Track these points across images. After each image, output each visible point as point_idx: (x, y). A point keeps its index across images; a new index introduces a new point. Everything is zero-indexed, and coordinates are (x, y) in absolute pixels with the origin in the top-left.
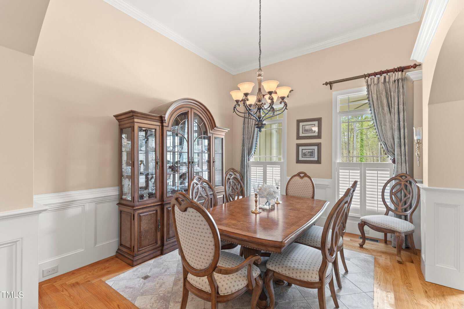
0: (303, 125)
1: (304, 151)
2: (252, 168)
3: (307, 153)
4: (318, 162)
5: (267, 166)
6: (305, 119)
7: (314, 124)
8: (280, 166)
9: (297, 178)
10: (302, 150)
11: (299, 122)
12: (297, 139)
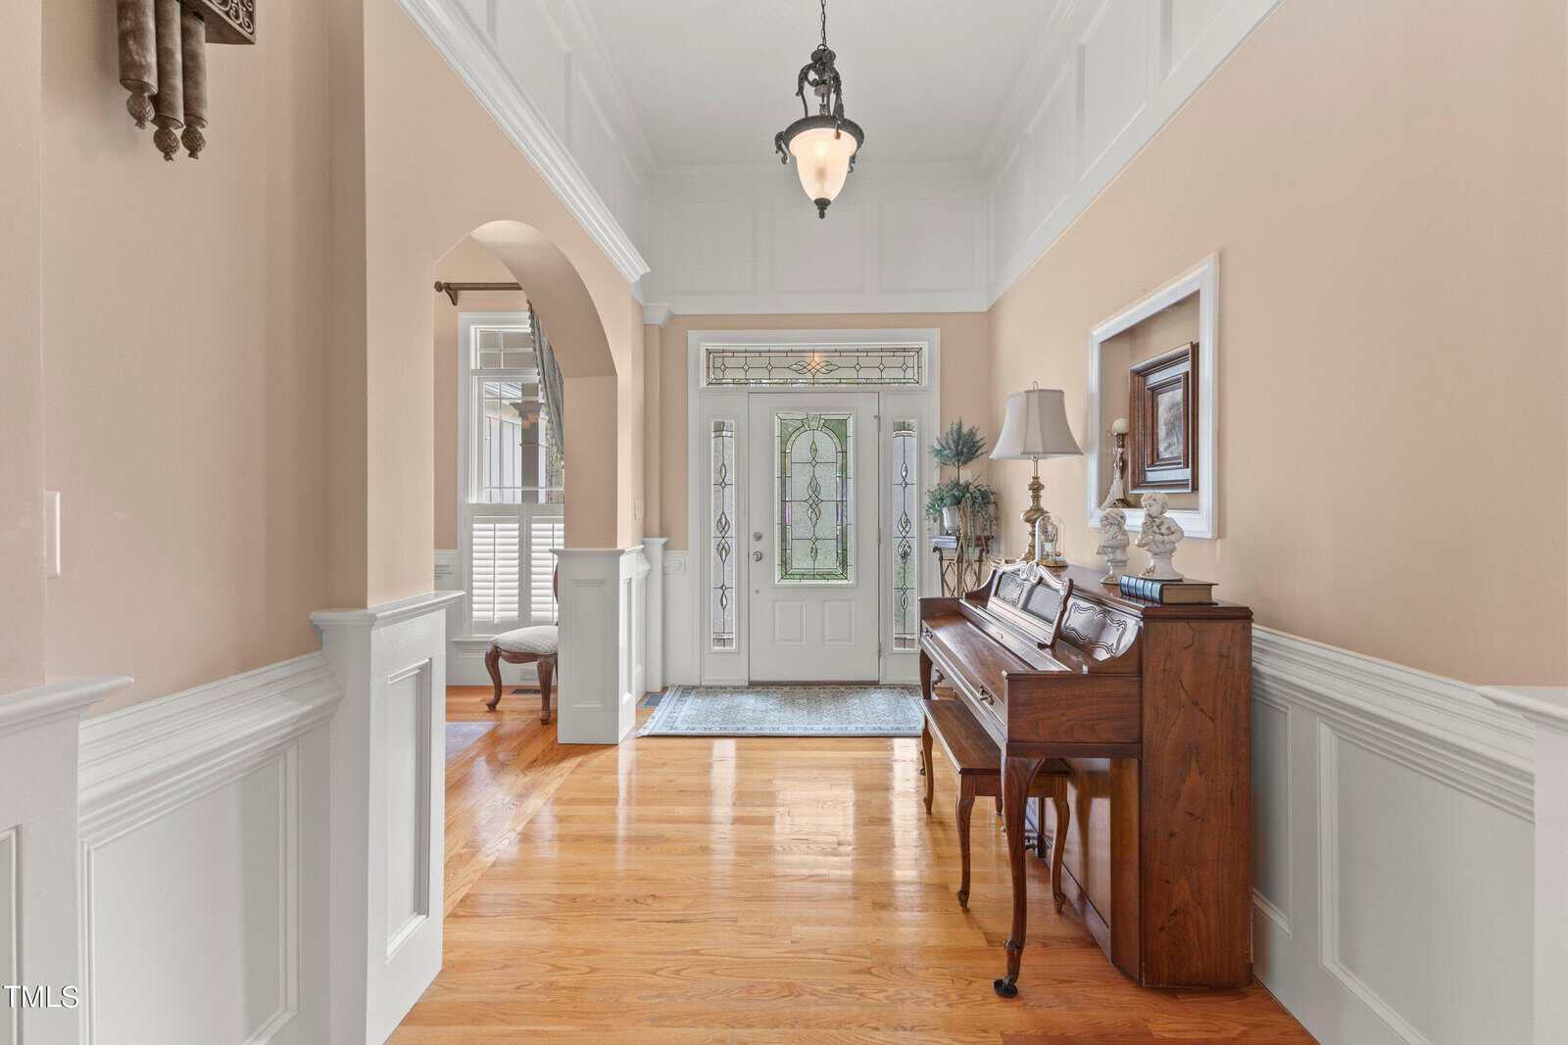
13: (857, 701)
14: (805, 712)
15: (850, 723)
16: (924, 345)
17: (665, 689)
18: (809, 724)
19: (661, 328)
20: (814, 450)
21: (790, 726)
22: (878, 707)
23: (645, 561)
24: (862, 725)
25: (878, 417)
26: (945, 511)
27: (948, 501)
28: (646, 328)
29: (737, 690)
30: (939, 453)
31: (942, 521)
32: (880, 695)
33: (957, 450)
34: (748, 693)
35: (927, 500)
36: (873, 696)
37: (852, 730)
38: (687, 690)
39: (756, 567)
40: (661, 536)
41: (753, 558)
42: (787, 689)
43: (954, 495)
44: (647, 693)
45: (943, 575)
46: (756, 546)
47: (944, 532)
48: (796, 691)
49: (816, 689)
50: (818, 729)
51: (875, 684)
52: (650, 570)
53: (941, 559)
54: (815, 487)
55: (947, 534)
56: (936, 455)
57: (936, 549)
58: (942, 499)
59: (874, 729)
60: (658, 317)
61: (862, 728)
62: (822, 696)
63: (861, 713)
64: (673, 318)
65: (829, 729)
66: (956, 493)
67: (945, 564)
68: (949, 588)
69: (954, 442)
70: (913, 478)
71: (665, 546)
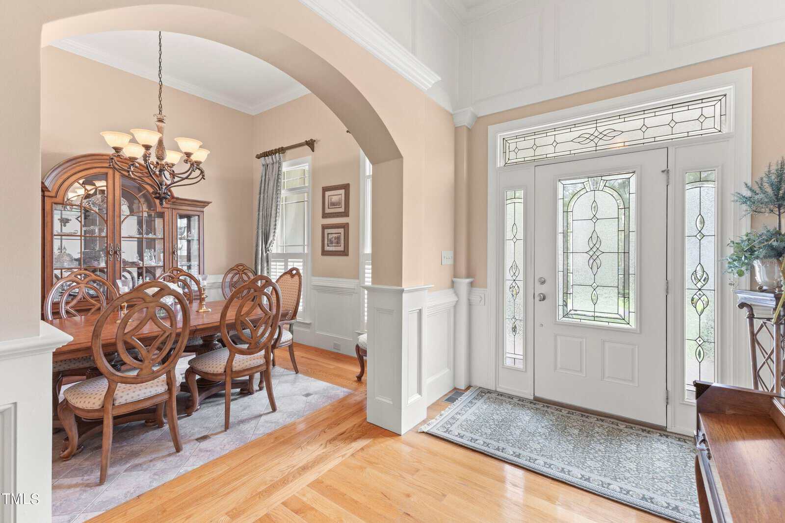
0: (330, 195)
1: (330, 236)
2: (272, 263)
3: (334, 239)
4: (345, 253)
5: (289, 260)
6: (331, 186)
7: (340, 193)
8: (302, 260)
9: (288, 276)
10: (328, 234)
11: (325, 189)
12: (323, 217)
13: (634, 447)
14: (571, 447)
15: (615, 479)
16: (729, 89)
17: (469, 387)
18: (569, 464)
19: (469, 129)
20: (595, 206)
21: (549, 461)
22: (658, 464)
23: (454, 295)
24: (629, 487)
25: (666, 172)
26: (757, 264)
27: (762, 252)
28: (457, 130)
29: (521, 402)
30: (746, 200)
31: (753, 275)
32: (664, 447)
33: (777, 195)
34: (529, 409)
35: (730, 251)
36: (655, 445)
37: (615, 489)
38: (483, 393)
39: (540, 305)
40: (468, 276)
41: (537, 299)
42: (565, 412)
43: (771, 247)
44: (455, 389)
45: (753, 336)
46: (541, 289)
47: (755, 287)
48: (574, 417)
49: (593, 419)
50: (575, 475)
51: (661, 430)
52: (457, 302)
53: (751, 317)
54: (595, 240)
55: (761, 290)
56: (745, 202)
57: (742, 305)
58: (752, 251)
59: (644, 498)
60: (465, 120)
61: (628, 492)
62: (597, 429)
63: (633, 466)
64: (478, 119)
65: (588, 480)
66: (775, 244)
67: (757, 323)
68: (762, 349)
69: (772, 185)
70: (710, 228)
71: (472, 284)
